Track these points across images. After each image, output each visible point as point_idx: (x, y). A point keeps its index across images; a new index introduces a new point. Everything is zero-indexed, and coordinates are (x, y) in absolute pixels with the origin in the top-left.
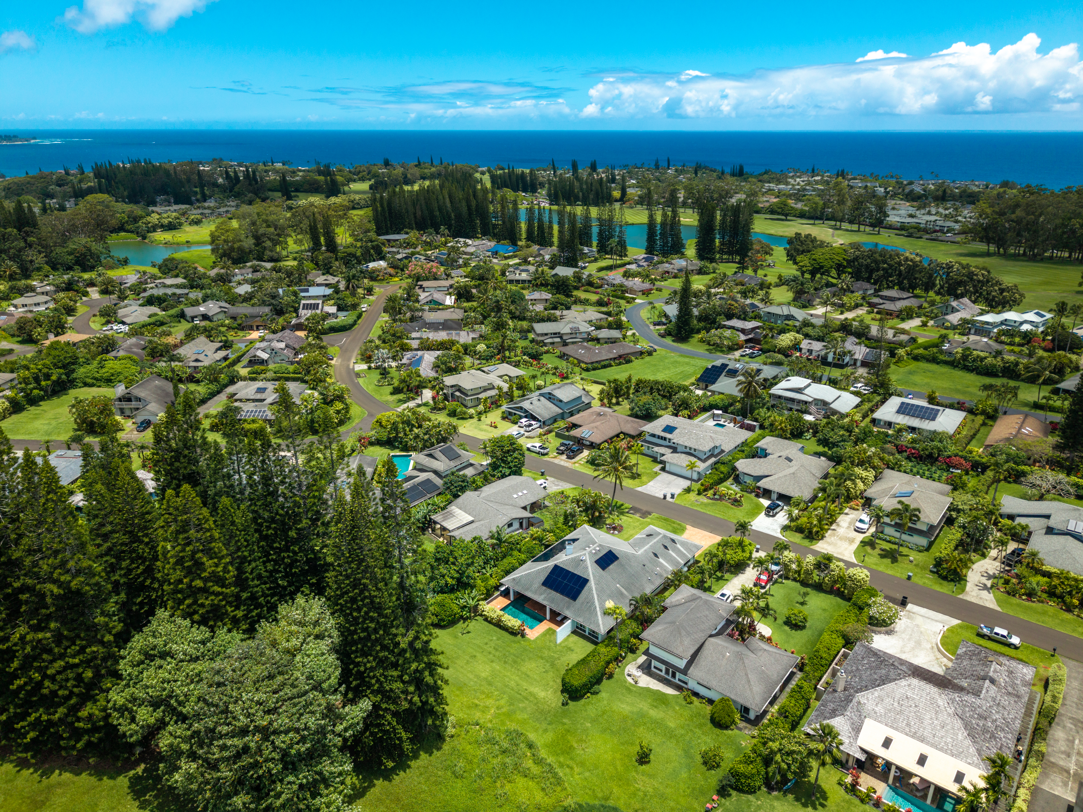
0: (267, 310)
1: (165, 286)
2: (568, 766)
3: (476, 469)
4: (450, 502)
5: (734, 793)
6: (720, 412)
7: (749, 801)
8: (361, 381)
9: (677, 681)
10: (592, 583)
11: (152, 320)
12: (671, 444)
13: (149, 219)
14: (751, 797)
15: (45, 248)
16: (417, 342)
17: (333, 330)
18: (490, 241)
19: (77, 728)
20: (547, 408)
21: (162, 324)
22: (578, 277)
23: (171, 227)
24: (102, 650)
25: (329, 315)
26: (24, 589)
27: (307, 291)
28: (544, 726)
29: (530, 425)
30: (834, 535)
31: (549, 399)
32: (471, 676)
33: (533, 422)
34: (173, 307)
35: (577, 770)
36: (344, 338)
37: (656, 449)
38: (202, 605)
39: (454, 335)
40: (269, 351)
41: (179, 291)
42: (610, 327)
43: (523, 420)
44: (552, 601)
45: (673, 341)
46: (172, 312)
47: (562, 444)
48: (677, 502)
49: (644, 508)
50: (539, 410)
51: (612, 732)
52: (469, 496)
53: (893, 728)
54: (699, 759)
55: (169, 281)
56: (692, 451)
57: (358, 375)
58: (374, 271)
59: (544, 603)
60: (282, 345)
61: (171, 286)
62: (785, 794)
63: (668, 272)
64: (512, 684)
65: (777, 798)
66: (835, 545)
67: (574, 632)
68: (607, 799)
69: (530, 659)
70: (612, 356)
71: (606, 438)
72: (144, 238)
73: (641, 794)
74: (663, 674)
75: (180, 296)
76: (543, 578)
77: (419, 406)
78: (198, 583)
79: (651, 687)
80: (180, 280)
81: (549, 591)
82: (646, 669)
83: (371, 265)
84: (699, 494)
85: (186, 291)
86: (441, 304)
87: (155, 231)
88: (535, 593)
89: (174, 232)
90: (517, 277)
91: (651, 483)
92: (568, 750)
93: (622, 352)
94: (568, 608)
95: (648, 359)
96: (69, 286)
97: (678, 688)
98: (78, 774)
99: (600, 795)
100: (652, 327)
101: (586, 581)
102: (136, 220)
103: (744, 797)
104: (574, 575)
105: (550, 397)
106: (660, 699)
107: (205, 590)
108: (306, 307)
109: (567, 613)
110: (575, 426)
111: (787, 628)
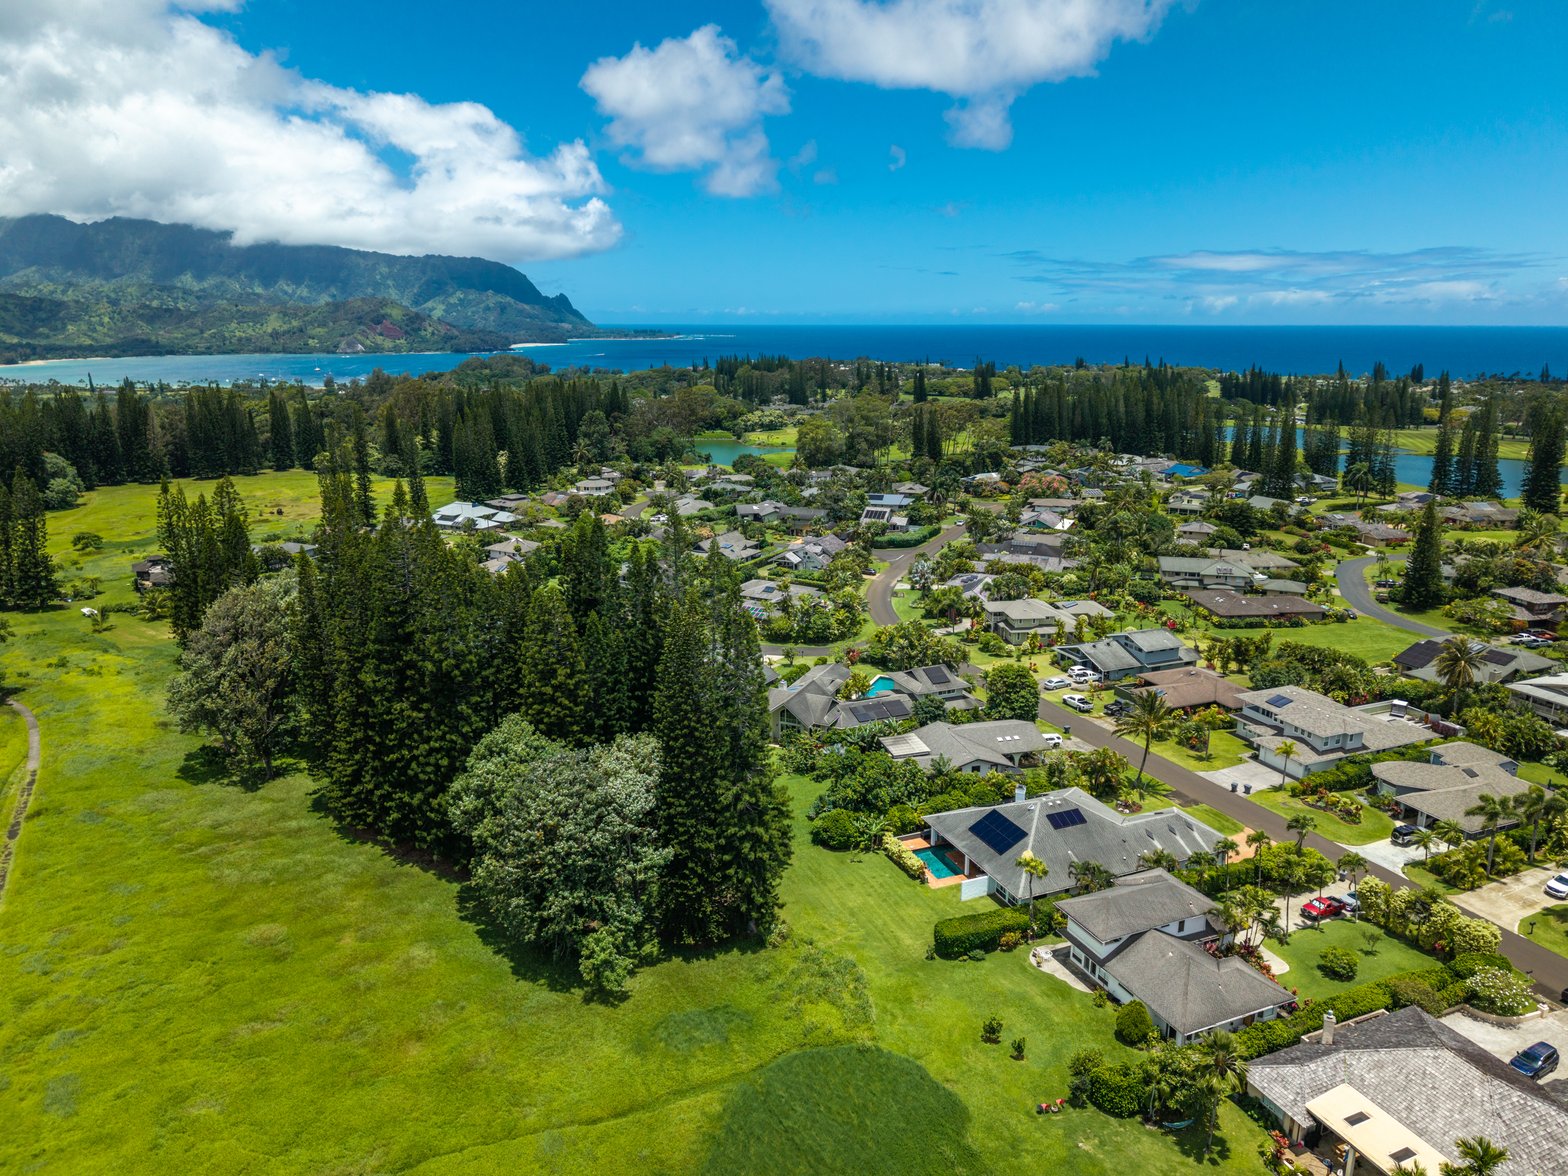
0: (822, 513)
1: (729, 481)
2: (892, 1014)
3: (969, 703)
4: (912, 729)
5: (1091, 1108)
6: (1404, 703)
7: (1107, 1122)
8: (894, 600)
9: (1096, 979)
10: (1031, 839)
11: (701, 514)
12: (1278, 723)
13: (750, 416)
14: (1113, 1120)
15: (630, 436)
16: (984, 564)
17: (893, 544)
18: (1169, 459)
19: (428, 817)
20: (1115, 656)
21: (710, 519)
22: (1280, 513)
23: (771, 427)
24: (460, 741)
25: (895, 527)
26: (411, 665)
27: (881, 498)
28: (890, 970)
29: (1085, 675)
30: (1500, 890)
31: (1125, 646)
32: (835, 901)
33: (1089, 672)
34: (726, 502)
35: (900, 1020)
36: (901, 556)
37: (1252, 727)
38: (548, 715)
39: (1039, 561)
40: (801, 554)
41: (739, 488)
42: (1295, 577)
43: (1076, 668)
44: (973, 850)
45: (1398, 610)
46: (723, 508)
47: (1117, 703)
48: (1252, 799)
49: (1192, 796)
50: (1102, 657)
51: (971, 1001)
52: (939, 728)
53: (1382, 1107)
54: (1068, 1061)
55: (735, 478)
56: (1305, 737)
57: (895, 594)
58: (980, 485)
59: (963, 850)
60: (818, 549)
61: (735, 483)
62: (1166, 1134)
63: (1454, 521)
64: (879, 922)
65: (1150, 1134)
66: (1492, 902)
67: (991, 896)
68: (918, 1058)
69: (917, 905)
70: (1267, 612)
71: (1184, 704)
72: (739, 437)
73: (965, 1068)
74: (1081, 966)
75: (740, 494)
76: (972, 822)
77: (949, 634)
78: (549, 690)
79: (1057, 975)
80: (750, 478)
81: (974, 838)
82: (1062, 956)
83: (979, 477)
84: (1294, 795)
85: (749, 489)
86: (1048, 527)
87: (753, 430)
88: (957, 837)
89: (773, 433)
90: (1185, 505)
91: (1225, 771)
92: (905, 1001)
93: (1288, 609)
94: (989, 861)
95: (1334, 626)
96: (636, 475)
97: (1093, 986)
98: (426, 870)
99: (911, 1051)
100: (1371, 588)
101: (1023, 834)
102: (735, 416)
103: (1103, 1116)
104: (1012, 824)
105: (1127, 643)
106: (1061, 990)
107: (553, 700)
108: (870, 514)
109: (985, 867)
110: (1148, 683)
111: (1319, 973)
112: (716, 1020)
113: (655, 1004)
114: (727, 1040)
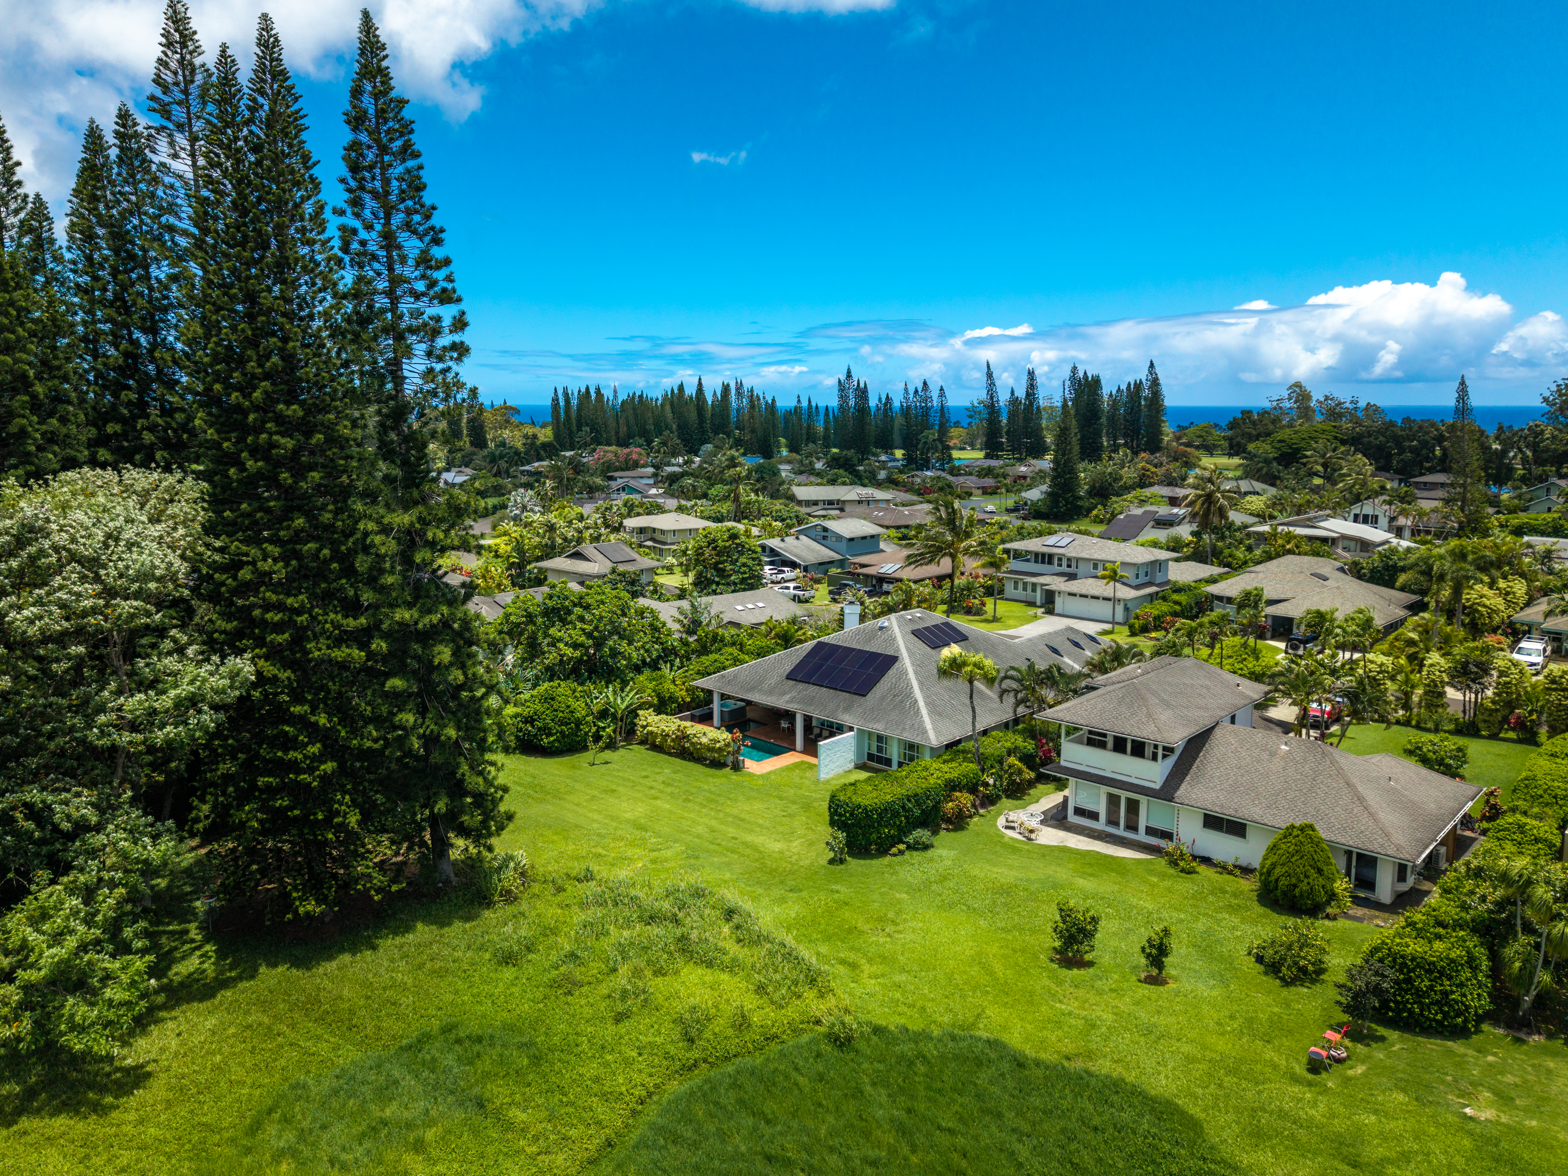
5: (1397, 1036)
9: (1141, 836)
10: (906, 663)
12: (1064, 569)
14: (1457, 1047)
31: (817, 539)
32: (596, 817)
35: (867, 968)
37: (1032, 579)
44: (810, 702)
47: (843, 586)
50: (796, 550)
51: (972, 909)
54: (1249, 965)
59: (791, 707)
64: (702, 830)
67: (862, 767)
68: (967, 1026)
73: (1076, 1023)
74: (1101, 825)
76: (787, 670)
79: (1071, 845)
81: (801, 686)
82: (1059, 819)
84: (1132, 635)
88: (771, 692)
92: (843, 935)
94: (847, 709)
97: (1150, 849)
99: (944, 1019)
101: (892, 660)
103: (1433, 1046)
104: (862, 652)
105: (820, 534)
109: (846, 719)
112: (433, 1065)
113: (237, 1073)
114: (481, 1104)
